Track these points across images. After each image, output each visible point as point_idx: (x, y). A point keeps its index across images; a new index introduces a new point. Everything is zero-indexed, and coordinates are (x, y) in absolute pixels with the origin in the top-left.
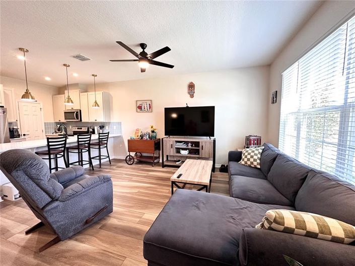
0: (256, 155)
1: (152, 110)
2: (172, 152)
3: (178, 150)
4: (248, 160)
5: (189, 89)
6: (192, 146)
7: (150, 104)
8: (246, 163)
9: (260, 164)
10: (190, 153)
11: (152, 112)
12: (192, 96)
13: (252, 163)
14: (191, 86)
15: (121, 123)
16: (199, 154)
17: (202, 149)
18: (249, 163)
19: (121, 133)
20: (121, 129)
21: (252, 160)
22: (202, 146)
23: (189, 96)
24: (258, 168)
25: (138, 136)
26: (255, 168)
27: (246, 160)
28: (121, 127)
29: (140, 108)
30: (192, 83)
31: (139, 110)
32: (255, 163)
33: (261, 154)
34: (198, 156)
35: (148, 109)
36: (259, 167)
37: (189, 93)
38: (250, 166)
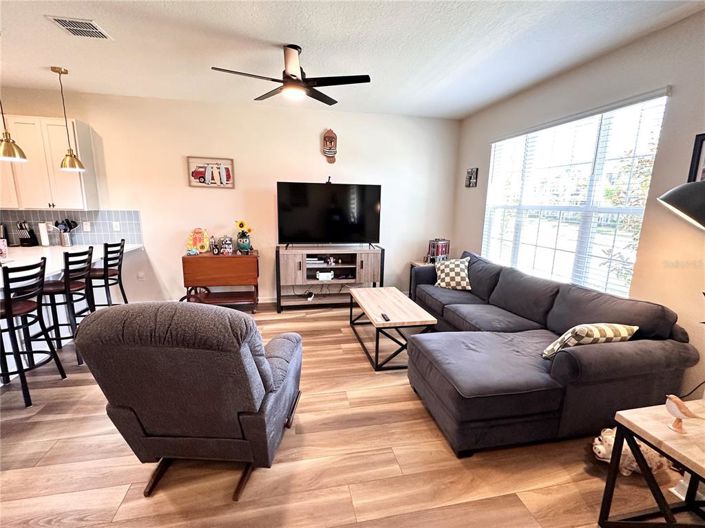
0: (462, 270)
1: (233, 183)
2: (300, 278)
3: (312, 274)
4: (453, 279)
5: (325, 145)
6: (336, 262)
7: (227, 170)
8: (448, 284)
9: (471, 284)
10: (336, 276)
11: (233, 188)
12: (331, 160)
13: (458, 284)
14: (329, 139)
15: (136, 213)
16: (354, 277)
17: (362, 267)
18: (453, 284)
19: (140, 241)
20: (139, 230)
21: (458, 279)
22: (362, 262)
23: (325, 158)
24: (469, 291)
25: (202, 247)
26: (464, 290)
27: (448, 279)
28: (139, 224)
29: (199, 175)
30: (330, 131)
31: (195, 182)
32: (464, 284)
33: (469, 268)
34: (352, 281)
35: (224, 181)
36: (469, 288)
37: (324, 153)
38: (454, 289)
